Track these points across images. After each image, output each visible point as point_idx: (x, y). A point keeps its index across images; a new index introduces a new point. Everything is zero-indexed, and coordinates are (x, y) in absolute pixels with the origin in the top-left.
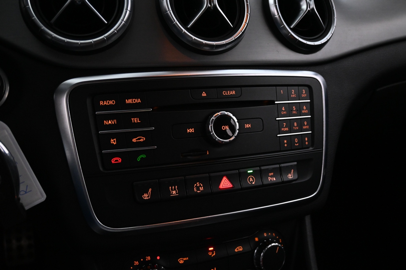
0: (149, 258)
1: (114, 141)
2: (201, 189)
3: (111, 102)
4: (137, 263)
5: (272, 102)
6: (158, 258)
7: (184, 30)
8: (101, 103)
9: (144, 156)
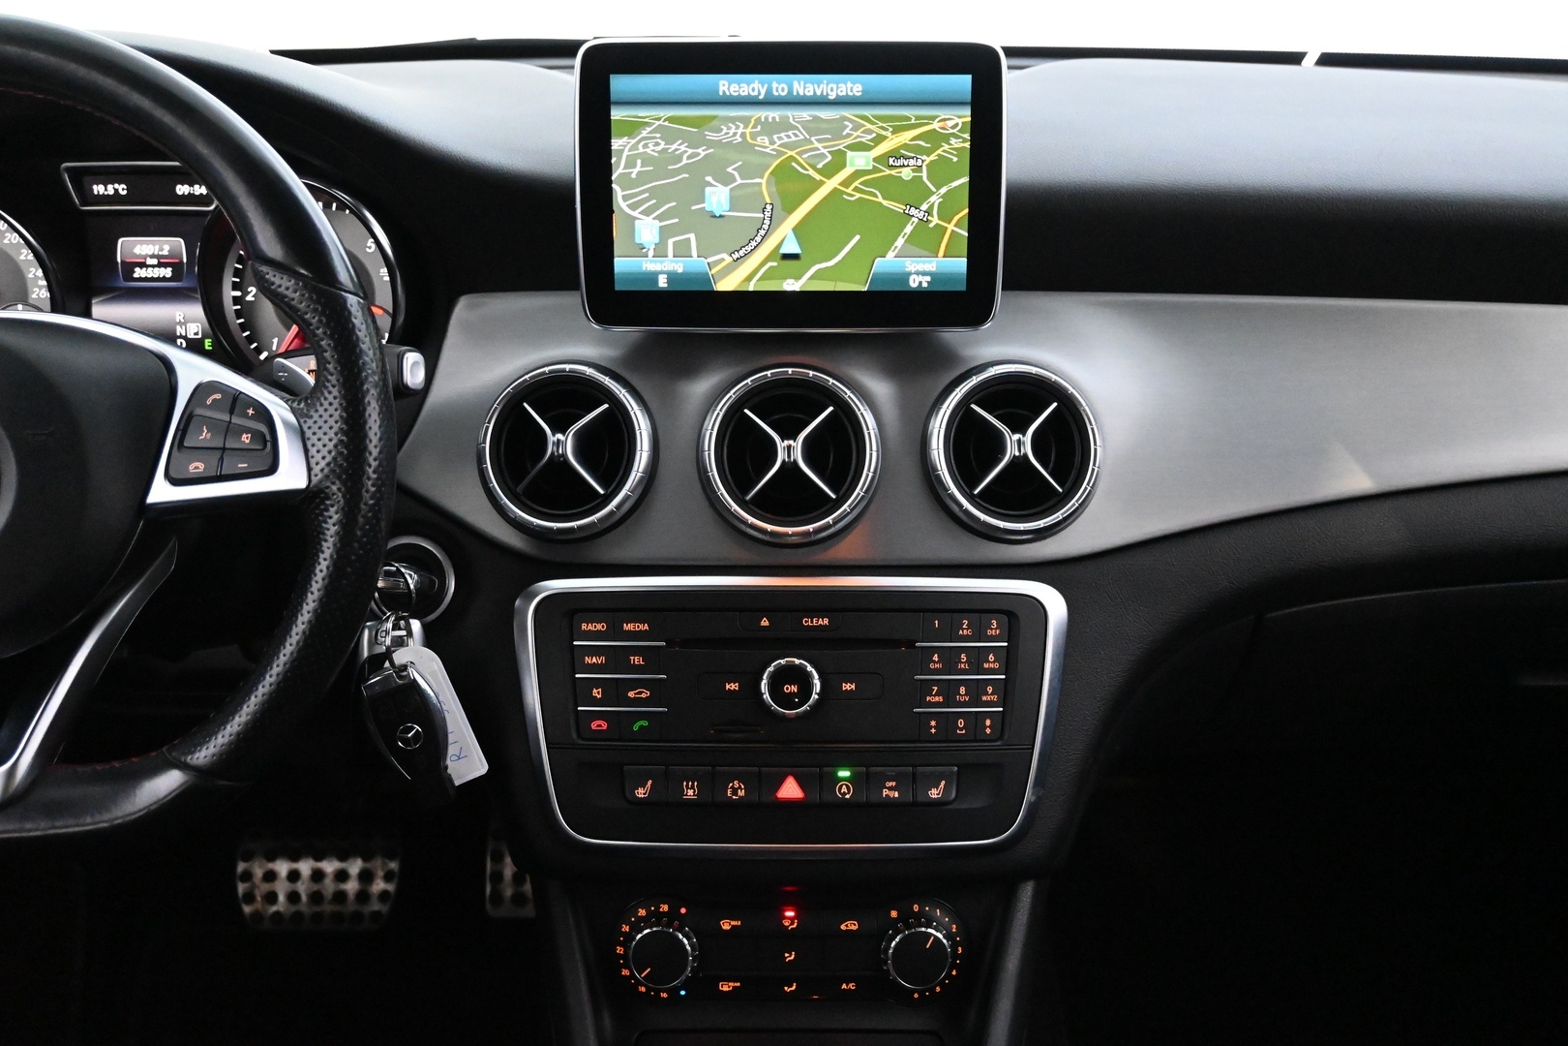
0: (665, 908)
1: (598, 693)
2: (742, 793)
3: (599, 627)
4: (642, 912)
5: (911, 644)
6: (683, 911)
7: (735, 507)
8: (584, 626)
9: (645, 723)
